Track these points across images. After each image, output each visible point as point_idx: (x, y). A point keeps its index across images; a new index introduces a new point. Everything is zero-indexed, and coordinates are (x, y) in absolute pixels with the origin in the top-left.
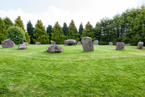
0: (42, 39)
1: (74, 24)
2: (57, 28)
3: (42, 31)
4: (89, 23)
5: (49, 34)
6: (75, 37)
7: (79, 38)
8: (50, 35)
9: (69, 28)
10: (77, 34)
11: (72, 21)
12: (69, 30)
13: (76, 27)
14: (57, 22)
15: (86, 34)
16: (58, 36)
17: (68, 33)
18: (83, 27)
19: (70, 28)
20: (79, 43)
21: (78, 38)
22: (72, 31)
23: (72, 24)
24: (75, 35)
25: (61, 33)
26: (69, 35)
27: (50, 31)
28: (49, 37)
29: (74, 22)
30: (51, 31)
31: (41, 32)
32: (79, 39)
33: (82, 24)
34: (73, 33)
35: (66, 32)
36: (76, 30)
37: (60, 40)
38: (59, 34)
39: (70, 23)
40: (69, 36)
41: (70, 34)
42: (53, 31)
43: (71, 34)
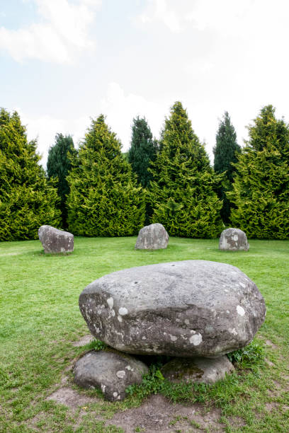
0: (16, 208)
1: (189, 124)
2: (100, 147)
3: (17, 169)
4: (268, 112)
5: (55, 180)
6: (198, 191)
7: (221, 195)
8: (63, 188)
9: (162, 145)
10: (206, 174)
11: (178, 110)
12: (163, 156)
13: (201, 141)
14: (101, 120)
15: (263, 174)
16: (101, 192)
17: (159, 171)
18: (235, 136)
19: (165, 143)
20: (235, 238)
21: (216, 198)
22: (176, 160)
23: (179, 123)
24: (196, 183)
25: (119, 176)
26: (162, 184)
27: (64, 164)
28: (57, 198)
29: (185, 116)
30: (70, 167)
31: (10, 174)
32: (222, 202)
33: (228, 121)
34: (184, 173)
35: (149, 169)
36: (202, 152)
37: (113, 210)
38: (110, 181)
39: (168, 123)
40: (165, 191)
41: (167, 178)
42: (80, 163)
43: (173, 178)
